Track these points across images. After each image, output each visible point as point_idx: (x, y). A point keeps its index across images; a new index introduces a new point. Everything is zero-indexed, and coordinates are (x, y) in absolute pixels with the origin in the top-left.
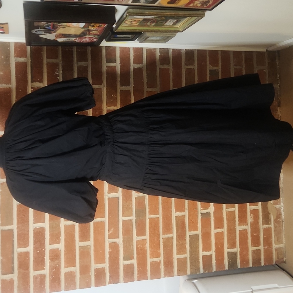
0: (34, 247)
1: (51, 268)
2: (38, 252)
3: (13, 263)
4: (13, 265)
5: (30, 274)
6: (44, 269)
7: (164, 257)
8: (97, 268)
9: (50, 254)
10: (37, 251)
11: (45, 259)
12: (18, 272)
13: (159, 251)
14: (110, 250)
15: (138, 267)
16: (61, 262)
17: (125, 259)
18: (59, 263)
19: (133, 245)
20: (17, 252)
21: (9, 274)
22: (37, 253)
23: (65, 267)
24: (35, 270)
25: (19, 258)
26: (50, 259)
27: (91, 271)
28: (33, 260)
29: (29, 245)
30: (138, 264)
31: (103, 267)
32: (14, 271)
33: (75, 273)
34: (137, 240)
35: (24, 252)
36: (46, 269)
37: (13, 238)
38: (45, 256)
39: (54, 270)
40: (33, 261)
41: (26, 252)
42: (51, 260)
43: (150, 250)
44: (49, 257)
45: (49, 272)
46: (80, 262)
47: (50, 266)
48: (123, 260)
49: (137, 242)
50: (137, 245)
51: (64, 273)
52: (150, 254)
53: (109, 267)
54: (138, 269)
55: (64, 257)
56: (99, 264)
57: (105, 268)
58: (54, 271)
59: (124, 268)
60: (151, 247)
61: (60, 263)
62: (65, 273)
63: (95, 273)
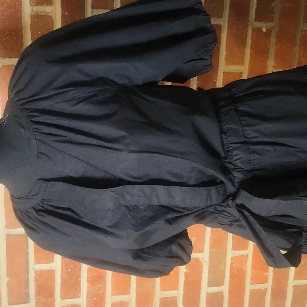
0: (62, 263)
1: (90, 295)
2: (69, 270)
3: (27, 286)
4: (27, 290)
5: (56, 304)
6: (79, 297)
7: (273, 283)
8: (165, 297)
9: (88, 273)
10: (68, 269)
11: (80, 282)
12: (35, 300)
13: (266, 274)
14: (188, 271)
15: (229, 297)
16: (106, 286)
17: (210, 284)
18: (104, 289)
19: (225, 265)
20: (34, 269)
21: (20, 304)
22: (68, 272)
23: (113, 295)
24: (63, 297)
25: (36, 279)
26: (89, 282)
27: (154, 301)
28: (60, 283)
29: (54, 260)
30: (231, 293)
31: (174, 296)
32: (29, 299)
33: (128, 303)
34: (234, 256)
35: (45, 270)
36: (81, 297)
37: (28, 248)
38: (81, 276)
39: (95, 299)
40: (61, 284)
41: (49, 271)
42: (89, 283)
43: (251, 271)
44: (88, 278)
45: (87, 301)
46: (137, 287)
47: (88, 293)
48: (207, 286)
49: (232, 258)
50: (232, 264)
51: (112, 303)
52: (251, 278)
53: (184, 296)
54: (229, 300)
55: (112, 279)
56: (168, 291)
57: (176, 297)
58: (95, 300)
59: (207, 298)
60: (253, 267)
61: (105, 288)
62: (112, 304)
63: (160, 304)
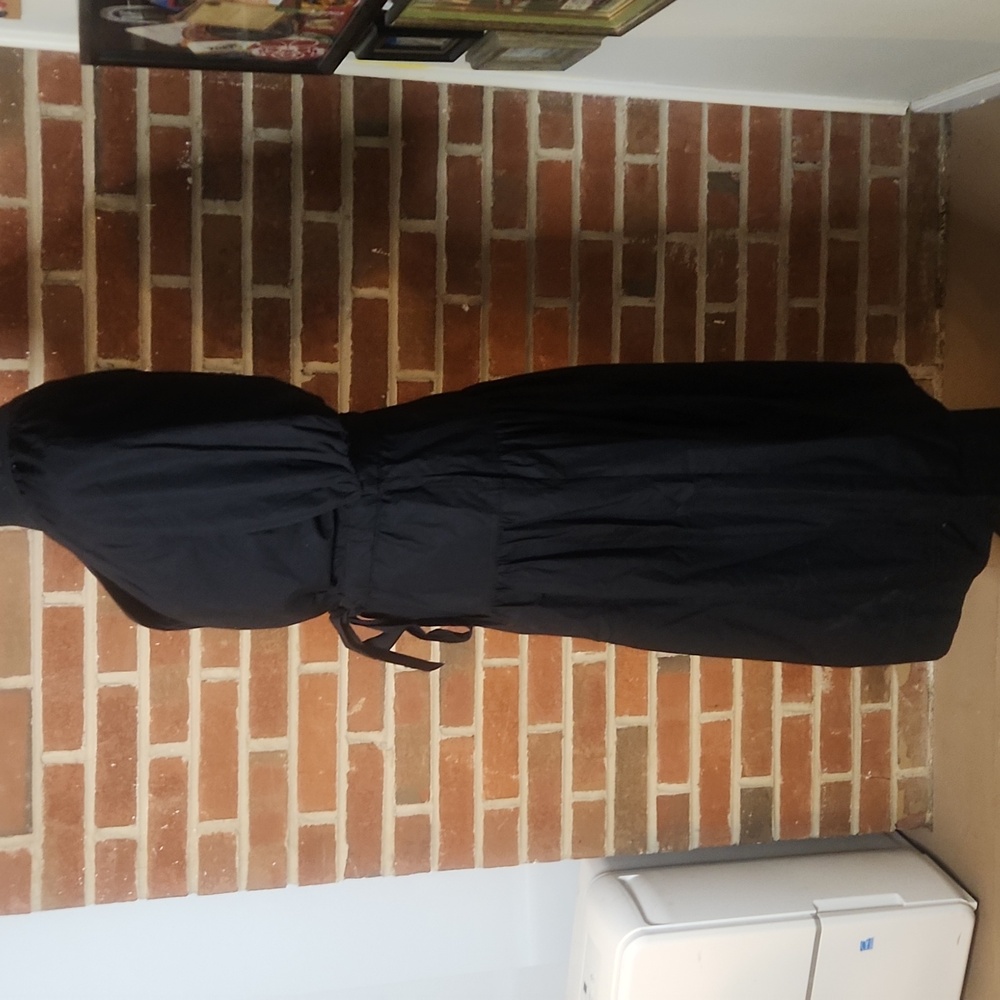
0: (99, 750)
1: (155, 820)
2: (113, 765)
3: (28, 798)
4: (27, 806)
5: (85, 837)
6: (133, 822)
7: (530, 797)
8: (309, 825)
9: (151, 772)
10: (110, 762)
11: (135, 791)
12: (44, 828)
13: (514, 777)
14: (354, 768)
15: (443, 827)
16: (188, 800)
17: (401, 799)
18: (183, 806)
19: (429, 756)
20: (42, 762)
21: (15, 834)
22: (110, 770)
23: (202, 819)
24: (101, 823)
25: (47, 784)
26: (152, 790)
27: (287, 833)
28: (95, 791)
29: (84, 743)
30: (444, 817)
31: (329, 823)
32: (31, 824)
33: (234, 838)
34: (445, 738)
35: (66, 765)
36: (137, 823)
37: (31, 717)
38: (137, 778)
39: (166, 826)
40: (97, 794)
41: (72, 765)
42: (154, 794)
43: (484, 771)
44: (150, 782)
45: (149, 832)
46: (251, 803)
47: (152, 814)
48: (395, 801)
49: (442, 743)
50: (442, 756)
51: (199, 836)
52: (485, 787)
53: (348, 822)
54: (442, 834)
55: (199, 785)
56: (316, 813)
57: (333, 826)
58: (165, 830)
59: (396, 828)
60: (487, 761)
61: (187, 804)
62: (201, 839)
63: (300, 841)
